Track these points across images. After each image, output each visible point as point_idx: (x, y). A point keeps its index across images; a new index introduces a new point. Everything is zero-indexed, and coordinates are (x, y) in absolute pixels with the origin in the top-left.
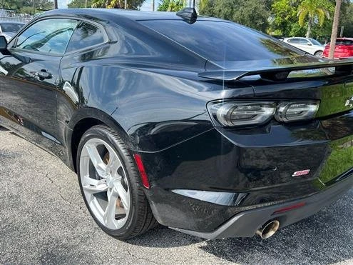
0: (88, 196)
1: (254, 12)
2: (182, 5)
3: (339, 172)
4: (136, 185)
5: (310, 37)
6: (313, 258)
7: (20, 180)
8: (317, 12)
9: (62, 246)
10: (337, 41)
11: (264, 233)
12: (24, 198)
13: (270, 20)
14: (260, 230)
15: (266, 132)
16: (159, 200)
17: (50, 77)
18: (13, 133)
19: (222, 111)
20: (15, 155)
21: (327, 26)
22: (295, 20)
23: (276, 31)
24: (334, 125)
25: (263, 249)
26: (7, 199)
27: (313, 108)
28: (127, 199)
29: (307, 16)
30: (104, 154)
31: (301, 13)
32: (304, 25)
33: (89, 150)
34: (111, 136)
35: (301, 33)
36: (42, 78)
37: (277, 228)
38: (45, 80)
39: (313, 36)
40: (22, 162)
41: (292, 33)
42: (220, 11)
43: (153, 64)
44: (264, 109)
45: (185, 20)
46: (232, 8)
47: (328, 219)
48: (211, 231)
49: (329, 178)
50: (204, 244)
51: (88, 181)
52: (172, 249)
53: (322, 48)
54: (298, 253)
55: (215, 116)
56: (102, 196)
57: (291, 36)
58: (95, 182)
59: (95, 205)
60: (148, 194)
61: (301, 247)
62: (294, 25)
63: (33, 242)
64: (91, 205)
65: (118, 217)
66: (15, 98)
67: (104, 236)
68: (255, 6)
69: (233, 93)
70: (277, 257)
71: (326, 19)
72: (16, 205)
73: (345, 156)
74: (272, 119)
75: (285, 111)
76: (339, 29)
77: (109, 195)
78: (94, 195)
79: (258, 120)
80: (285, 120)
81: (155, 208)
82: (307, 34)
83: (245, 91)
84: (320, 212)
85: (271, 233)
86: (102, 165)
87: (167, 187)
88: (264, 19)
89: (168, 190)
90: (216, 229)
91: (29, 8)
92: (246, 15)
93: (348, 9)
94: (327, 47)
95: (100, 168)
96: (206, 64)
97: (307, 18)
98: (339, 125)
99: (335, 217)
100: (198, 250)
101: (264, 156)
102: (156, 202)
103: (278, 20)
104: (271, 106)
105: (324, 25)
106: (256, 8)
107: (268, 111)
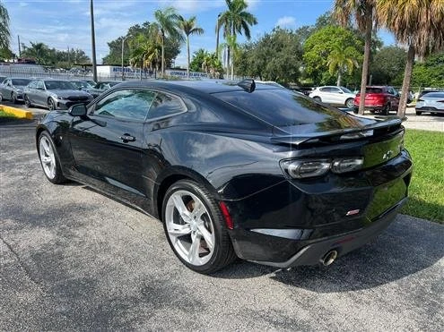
0: (173, 239)
1: (286, 62)
2: (216, 58)
3: (379, 212)
4: (220, 227)
5: (341, 85)
6: (364, 282)
7: (104, 228)
8: (345, 62)
9: (157, 281)
10: (367, 89)
11: (327, 261)
12: (112, 244)
13: (301, 69)
14: (323, 258)
15: (324, 182)
16: (240, 238)
17: (134, 140)
18: (87, 188)
19: (292, 166)
20: (93, 208)
21: (357, 74)
22: (325, 69)
23: (308, 79)
24: (374, 173)
25: (322, 277)
26: (98, 246)
27: (359, 162)
28: (212, 239)
29: (337, 65)
30: (188, 201)
31: (331, 62)
32: (334, 73)
33: (175, 200)
34: (196, 188)
35: (332, 82)
36: (126, 141)
37: (335, 257)
38: (129, 143)
39: (343, 84)
40: (102, 214)
41: (323, 82)
42: (253, 62)
43: (228, 130)
44: (323, 164)
45: (247, 90)
46: (265, 59)
47: (373, 251)
48: (284, 261)
49: (373, 216)
50: (273, 275)
51: (172, 226)
52: (247, 280)
53: (354, 96)
54: (351, 278)
55: (286, 171)
56: (187, 239)
57: (323, 85)
58: (179, 227)
59: (180, 247)
60: (232, 234)
61: (353, 274)
62: (324, 74)
63: (131, 278)
64: (176, 247)
65: (201, 255)
66: (81, 153)
67: (190, 272)
68: (286, 56)
69: (299, 154)
70: (334, 282)
71: (355, 67)
72: (108, 250)
73: (383, 198)
74: (329, 171)
75: (339, 165)
76: (368, 77)
77: (194, 237)
78: (179, 238)
79: (318, 173)
80: (338, 171)
81: (236, 245)
82: (338, 82)
83: (307, 152)
84: (365, 245)
85: (331, 261)
86: (187, 212)
87: (248, 227)
88: (296, 69)
89: (248, 229)
90: (289, 258)
91: (64, 63)
92: (278, 65)
93: (375, 57)
94: (358, 95)
95: (185, 215)
96: (273, 130)
97: (337, 67)
98: (378, 173)
99: (379, 249)
100: (269, 280)
101: (320, 200)
102: (238, 240)
103: (309, 69)
104: (327, 162)
105: (353, 73)
106: (287, 59)
107: (326, 166)
